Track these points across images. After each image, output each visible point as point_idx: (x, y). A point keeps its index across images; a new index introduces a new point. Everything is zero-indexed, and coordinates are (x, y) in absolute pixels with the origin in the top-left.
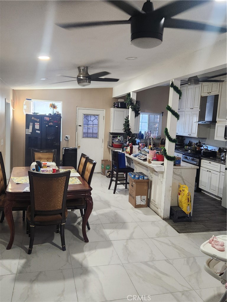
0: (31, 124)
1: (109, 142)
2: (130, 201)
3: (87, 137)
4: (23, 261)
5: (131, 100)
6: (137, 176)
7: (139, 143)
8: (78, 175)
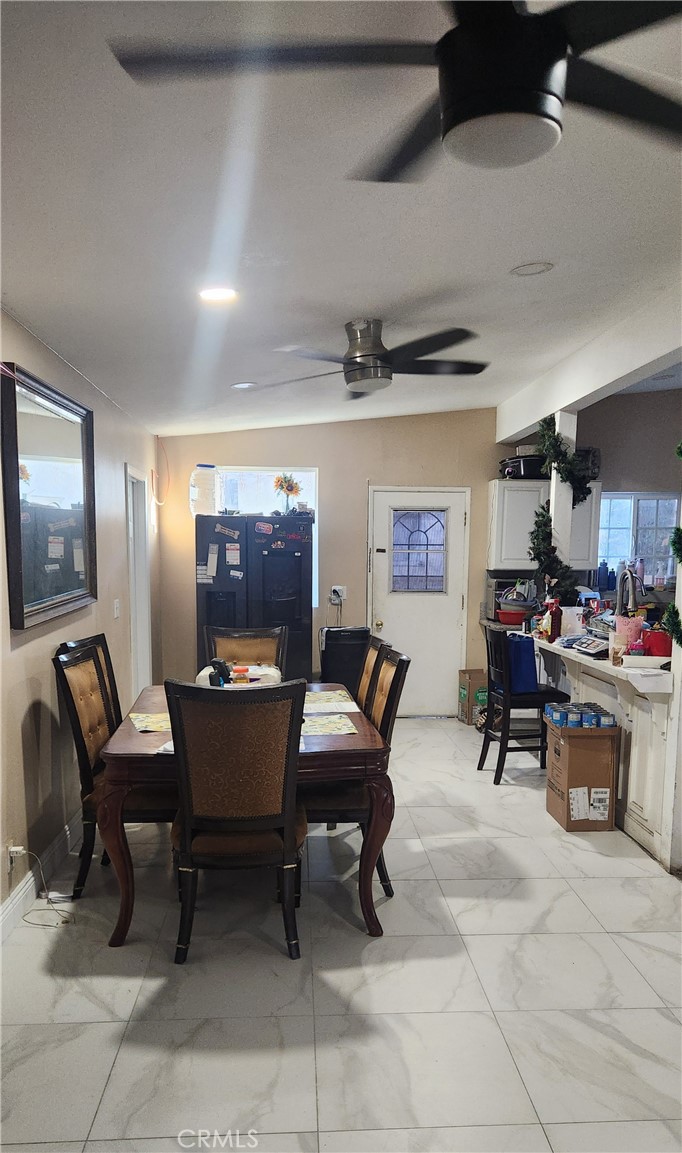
0: (214, 548)
1: (486, 606)
2: (551, 808)
3: (409, 590)
4: (154, 985)
5: (557, 441)
6: (572, 717)
7: (587, 600)
8: (353, 707)
